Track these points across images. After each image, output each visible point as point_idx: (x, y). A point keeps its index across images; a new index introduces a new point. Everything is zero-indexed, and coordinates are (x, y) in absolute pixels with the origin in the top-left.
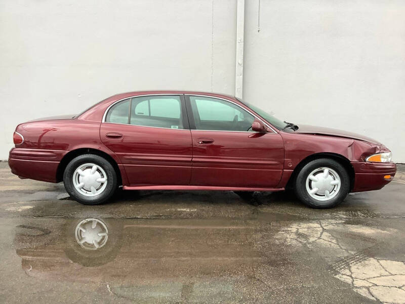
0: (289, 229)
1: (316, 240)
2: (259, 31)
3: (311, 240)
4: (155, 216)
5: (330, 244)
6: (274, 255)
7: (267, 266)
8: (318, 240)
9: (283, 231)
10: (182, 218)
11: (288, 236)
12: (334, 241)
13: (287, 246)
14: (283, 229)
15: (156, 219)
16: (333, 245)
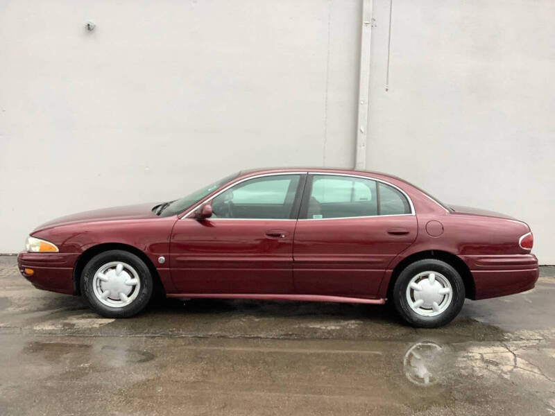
0: (470, 355)
1: (512, 370)
2: (387, 90)
3: (507, 368)
4: (282, 335)
5: (533, 375)
6: (469, 389)
7: (467, 405)
8: (515, 370)
9: (464, 357)
10: (320, 338)
11: (474, 364)
12: (536, 370)
13: (478, 377)
14: (462, 355)
15: (285, 339)
16: (537, 375)
